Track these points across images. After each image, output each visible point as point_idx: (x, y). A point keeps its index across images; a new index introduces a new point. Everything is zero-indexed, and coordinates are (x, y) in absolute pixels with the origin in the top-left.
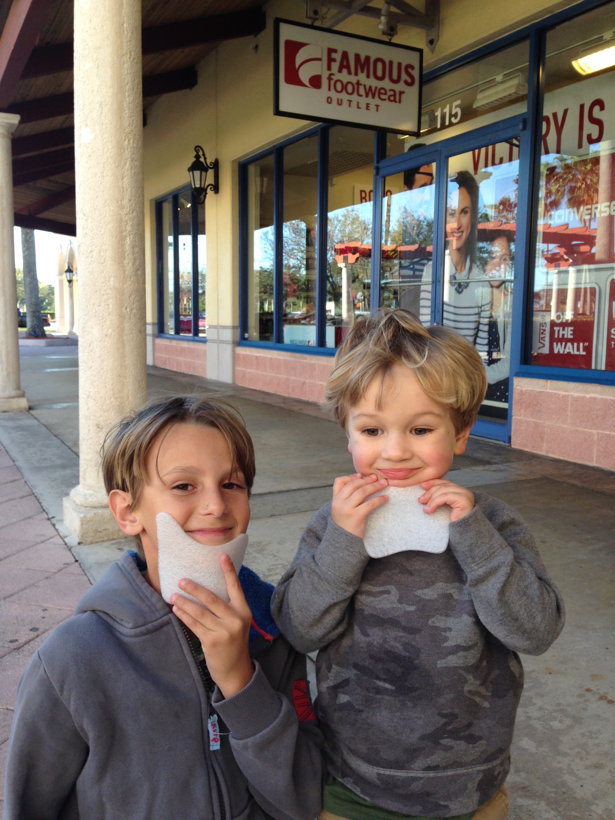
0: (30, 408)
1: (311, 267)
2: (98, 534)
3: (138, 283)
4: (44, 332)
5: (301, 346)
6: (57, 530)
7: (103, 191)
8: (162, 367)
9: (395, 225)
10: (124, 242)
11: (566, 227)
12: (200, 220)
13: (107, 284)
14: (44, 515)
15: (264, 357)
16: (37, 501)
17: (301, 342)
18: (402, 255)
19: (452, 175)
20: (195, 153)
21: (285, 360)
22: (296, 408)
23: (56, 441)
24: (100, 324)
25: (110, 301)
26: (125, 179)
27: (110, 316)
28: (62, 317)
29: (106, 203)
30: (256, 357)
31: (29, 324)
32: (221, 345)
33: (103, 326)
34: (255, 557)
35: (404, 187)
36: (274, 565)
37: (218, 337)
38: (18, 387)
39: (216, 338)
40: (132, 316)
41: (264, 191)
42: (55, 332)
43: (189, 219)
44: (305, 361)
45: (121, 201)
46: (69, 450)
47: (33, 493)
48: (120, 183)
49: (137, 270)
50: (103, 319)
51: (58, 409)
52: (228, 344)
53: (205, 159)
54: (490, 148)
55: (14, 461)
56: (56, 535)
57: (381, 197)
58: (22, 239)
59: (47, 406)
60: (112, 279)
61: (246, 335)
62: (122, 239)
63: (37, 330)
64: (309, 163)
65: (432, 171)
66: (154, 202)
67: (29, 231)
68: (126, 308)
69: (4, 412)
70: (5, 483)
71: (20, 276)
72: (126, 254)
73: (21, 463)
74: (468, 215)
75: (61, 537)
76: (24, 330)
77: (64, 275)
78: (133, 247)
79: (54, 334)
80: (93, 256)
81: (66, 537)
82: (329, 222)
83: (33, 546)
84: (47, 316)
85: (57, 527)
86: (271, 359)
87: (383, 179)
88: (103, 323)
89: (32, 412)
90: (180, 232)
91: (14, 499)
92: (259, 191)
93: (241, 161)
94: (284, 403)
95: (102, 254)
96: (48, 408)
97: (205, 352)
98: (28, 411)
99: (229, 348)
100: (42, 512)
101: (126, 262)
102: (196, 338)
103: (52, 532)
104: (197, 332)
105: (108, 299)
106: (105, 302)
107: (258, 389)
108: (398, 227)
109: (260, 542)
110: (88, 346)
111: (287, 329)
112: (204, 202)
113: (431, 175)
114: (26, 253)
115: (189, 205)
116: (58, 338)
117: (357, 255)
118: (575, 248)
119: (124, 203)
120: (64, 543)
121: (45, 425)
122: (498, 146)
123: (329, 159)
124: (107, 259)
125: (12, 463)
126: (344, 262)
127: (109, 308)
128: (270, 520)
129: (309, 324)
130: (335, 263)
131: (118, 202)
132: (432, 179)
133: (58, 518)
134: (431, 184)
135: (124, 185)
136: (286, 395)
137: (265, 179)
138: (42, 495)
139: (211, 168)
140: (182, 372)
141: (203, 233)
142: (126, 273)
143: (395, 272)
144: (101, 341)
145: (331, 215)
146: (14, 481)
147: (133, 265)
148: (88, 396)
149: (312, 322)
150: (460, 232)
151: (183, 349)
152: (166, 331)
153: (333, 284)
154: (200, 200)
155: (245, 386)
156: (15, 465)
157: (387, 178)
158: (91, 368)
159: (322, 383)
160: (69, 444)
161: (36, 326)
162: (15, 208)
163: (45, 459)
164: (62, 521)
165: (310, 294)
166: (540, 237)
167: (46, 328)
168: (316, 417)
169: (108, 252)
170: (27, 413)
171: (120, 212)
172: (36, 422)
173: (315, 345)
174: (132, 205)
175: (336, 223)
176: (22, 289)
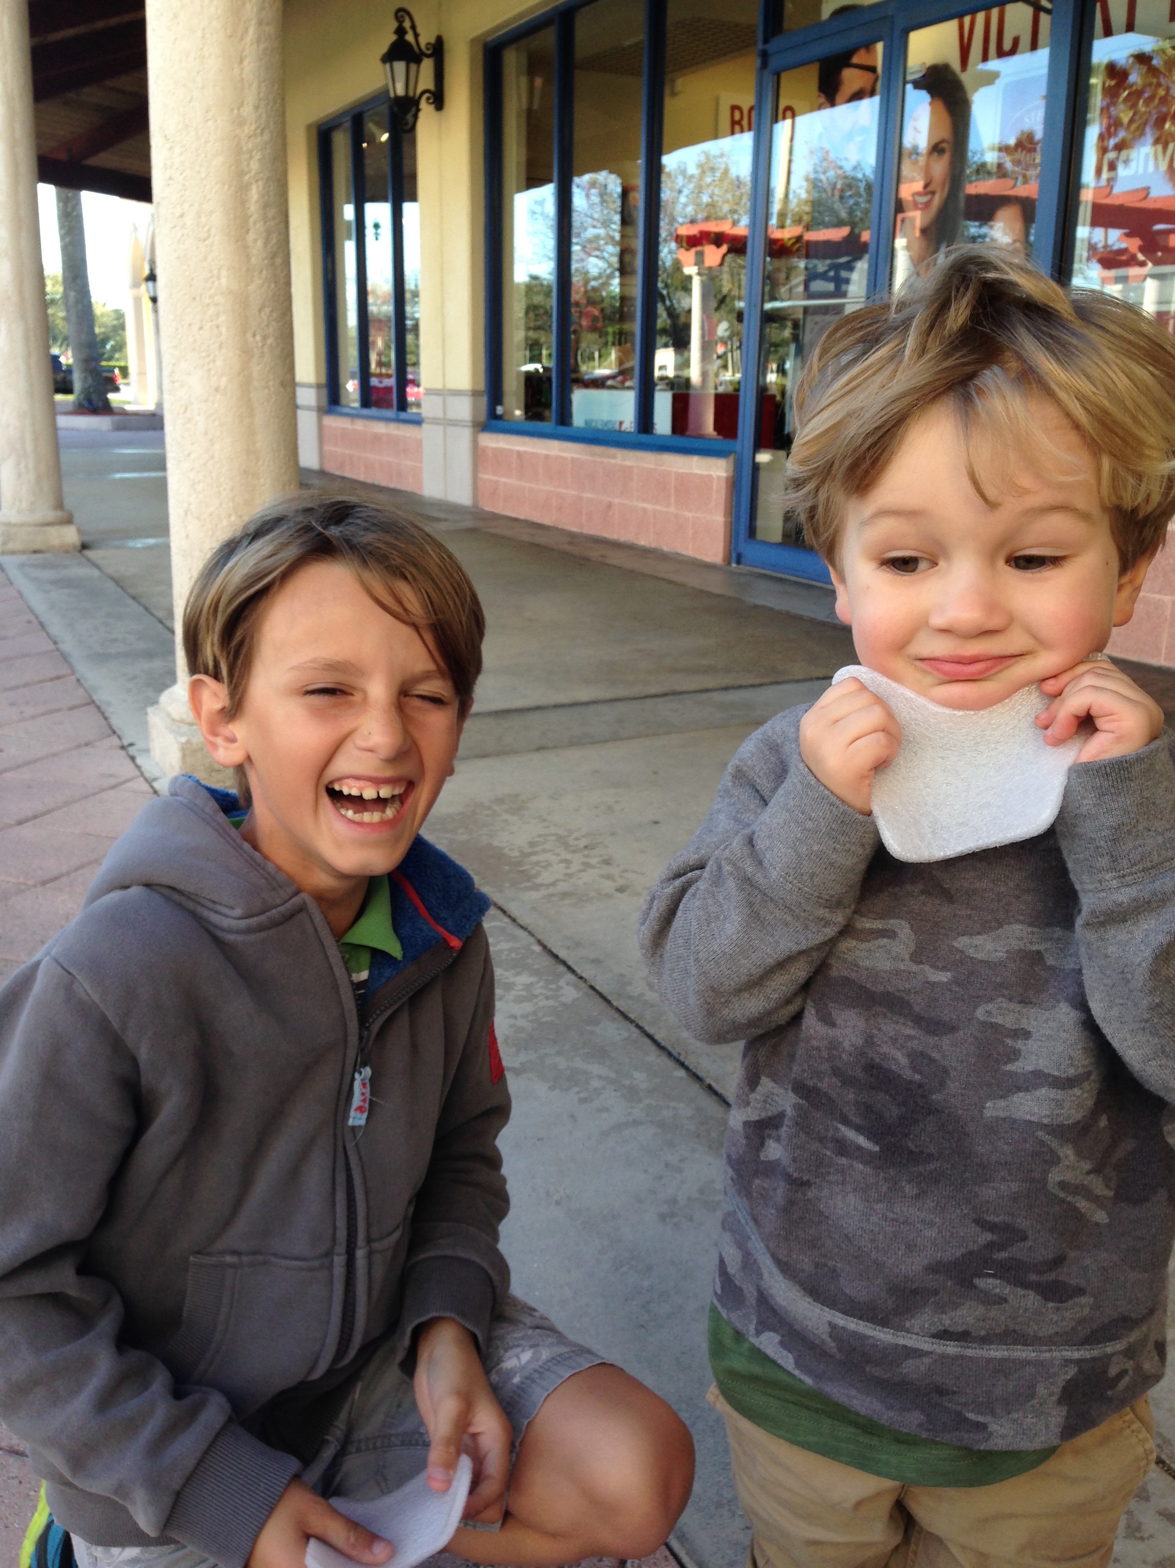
0: (84, 546)
1: (629, 270)
2: (214, 774)
3: (276, 282)
4: (107, 402)
5: (605, 431)
6: (138, 767)
7: (203, 88)
8: (337, 473)
9: (800, 188)
10: (246, 195)
11: (1143, 195)
12: (406, 170)
13: (216, 283)
14: (115, 741)
15: (533, 453)
16: (100, 717)
17: (606, 423)
18: (810, 250)
19: (914, 70)
20: (395, 25)
21: (573, 460)
22: (595, 554)
23: (135, 607)
24: (203, 365)
25: (222, 318)
26: (245, 63)
27: (224, 351)
28: (142, 373)
29: (210, 114)
30: (519, 454)
31: (77, 386)
32: (451, 430)
33: (209, 370)
34: (506, 821)
35: (819, 96)
36: (540, 836)
37: (445, 412)
38: (59, 505)
39: (440, 414)
40: (266, 350)
41: (536, 106)
42: (129, 403)
43: (386, 166)
44: (613, 461)
45: (239, 109)
46: (160, 626)
47: (93, 702)
48: (236, 71)
49: (273, 256)
50: (208, 356)
51: (138, 548)
52: (464, 426)
53: (416, 36)
54: (995, 12)
55: (55, 643)
56: (138, 777)
57: (769, 121)
58: (58, 211)
59: (117, 543)
60: (224, 273)
61: (499, 410)
62: (241, 190)
63: (94, 397)
64: (627, 43)
65: (875, 60)
66: (314, 131)
67: (70, 193)
68: (254, 335)
69: (35, 552)
70: (41, 682)
71: (54, 288)
72: (251, 220)
73: (67, 646)
74: (946, 158)
75: (146, 780)
76: (70, 398)
77: (143, 287)
78: (265, 206)
79: (129, 408)
80: (185, 224)
81: (155, 779)
82: (664, 178)
83: (94, 794)
84: (113, 372)
85: (139, 761)
86: (547, 457)
87: (775, 78)
88: (209, 363)
89: (88, 553)
90: (368, 195)
91: (58, 710)
92: (525, 105)
93: (489, 39)
94: (571, 543)
95: (203, 220)
96: (118, 547)
97: (419, 443)
98: (80, 551)
99: (466, 434)
100: (109, 736)
101: (251, 237)
102: (403, 415)
103: (128, 770)
104: (403, 405)
105: (218, 315)
106: (212, 321)
107: (522, 517)
108: (808, 192)
109: (517, 795)
110: (182, 410)
111: (579, 396)
112: (413, 128)
113: (872, 69)
114: (67, 240)
115: (385, 137)
116: (136, 414)
117: (724, 248)
118: (1161, 240)
119: (245, 114)
120: (151, 790)
121: (112, 578)
122: (1010, 8)
123: (668, 35)
124: (213, 231)
125: (52, 647)
126: (696, 264)
127: (221, 334)
128: (537, 757)
129: (622, 387)
130: (677, 266)
131: (232, 110)
132: (876, 80)
133: (140, 745)
134: (872, 93)
135: (244, 76)
136: (575, 529)
137: (538, 82)
138: (109, 704)
139: (428, 56)
140: (376, 483)
141: (413, 198)
142: (253, 260)
143: (797, 285)
144: (206, 400)
145: (670, 161)
146: (58, 678)
147: (266, 244)
148: (186, 512)
149: (628, 384)
150: (926, 194)
151: (377, 438)
152: (343, 401)
153: (672, 313)
154: (406, 124)
155: (496, 511)
156: (58, 650)
157: (784, 76)
158: (189, 455)
159: (645, 505)
160: (160, 614)
161: (91, 390)
162: (39, 147)
163: (115, 640)
164: (147, 751)
165: (626, 327)
166: (1085, 213)
167: (111, 396)
168: (631, 571)
169: (214, 215)
170: (78, 555)
171: (237, 132)
172: (96, 573)
173: (632, 430)
174: (260, 116)
175: (680, 181)
176: (62, 314)
